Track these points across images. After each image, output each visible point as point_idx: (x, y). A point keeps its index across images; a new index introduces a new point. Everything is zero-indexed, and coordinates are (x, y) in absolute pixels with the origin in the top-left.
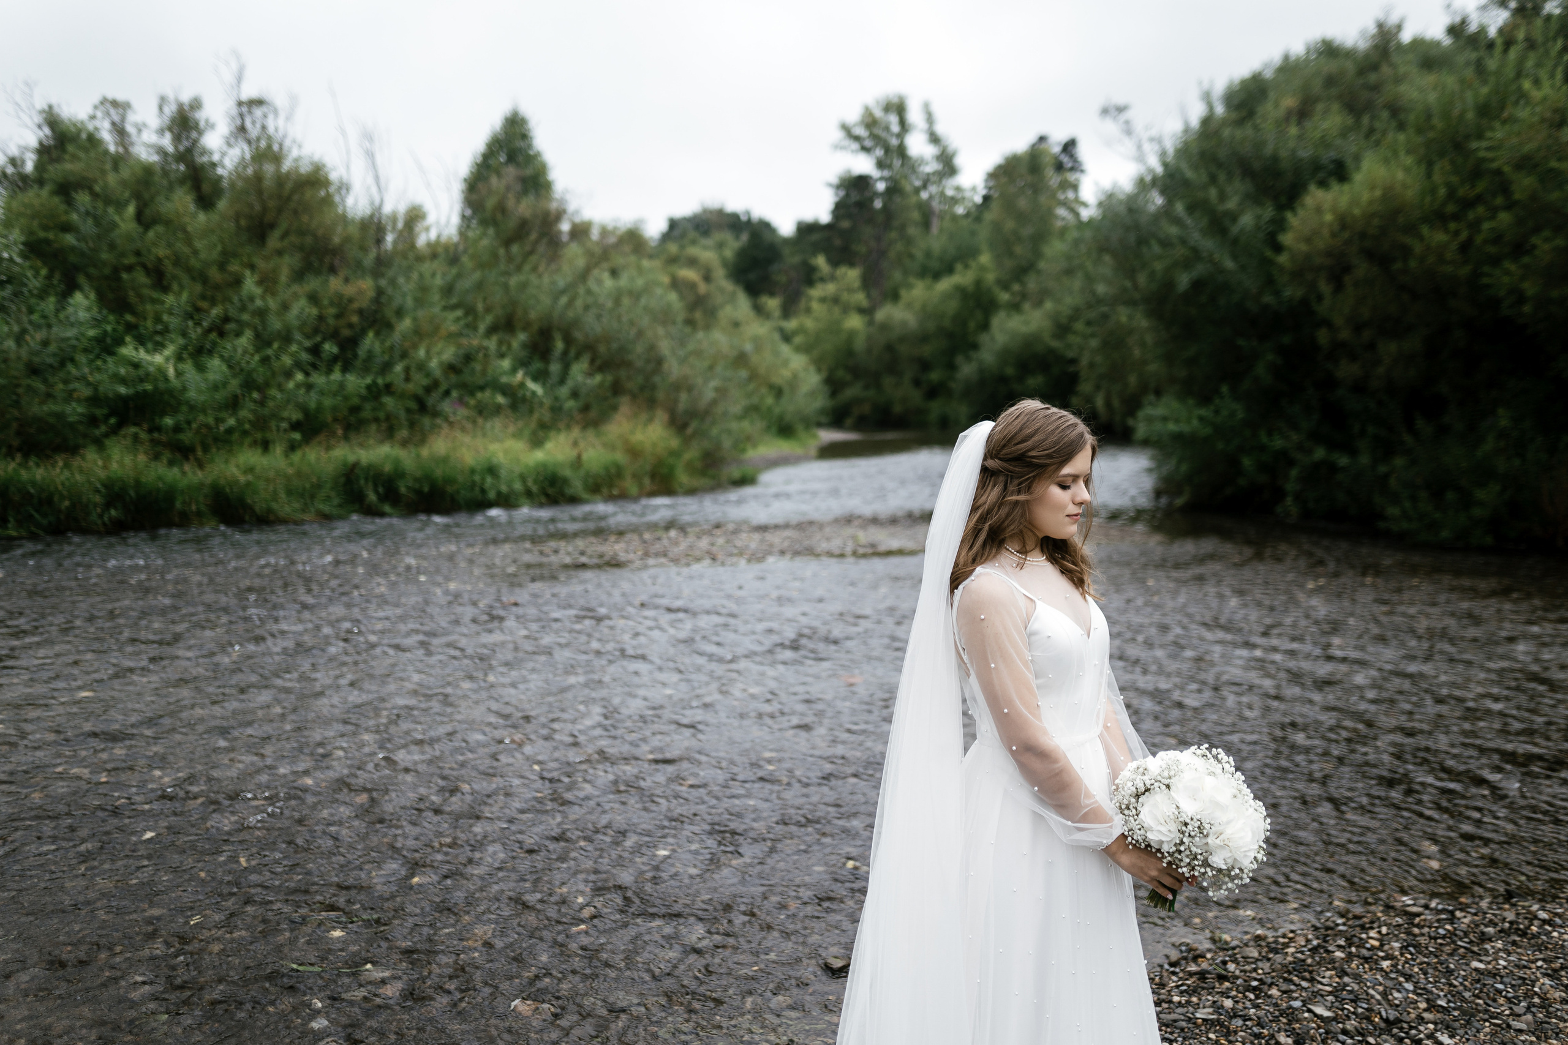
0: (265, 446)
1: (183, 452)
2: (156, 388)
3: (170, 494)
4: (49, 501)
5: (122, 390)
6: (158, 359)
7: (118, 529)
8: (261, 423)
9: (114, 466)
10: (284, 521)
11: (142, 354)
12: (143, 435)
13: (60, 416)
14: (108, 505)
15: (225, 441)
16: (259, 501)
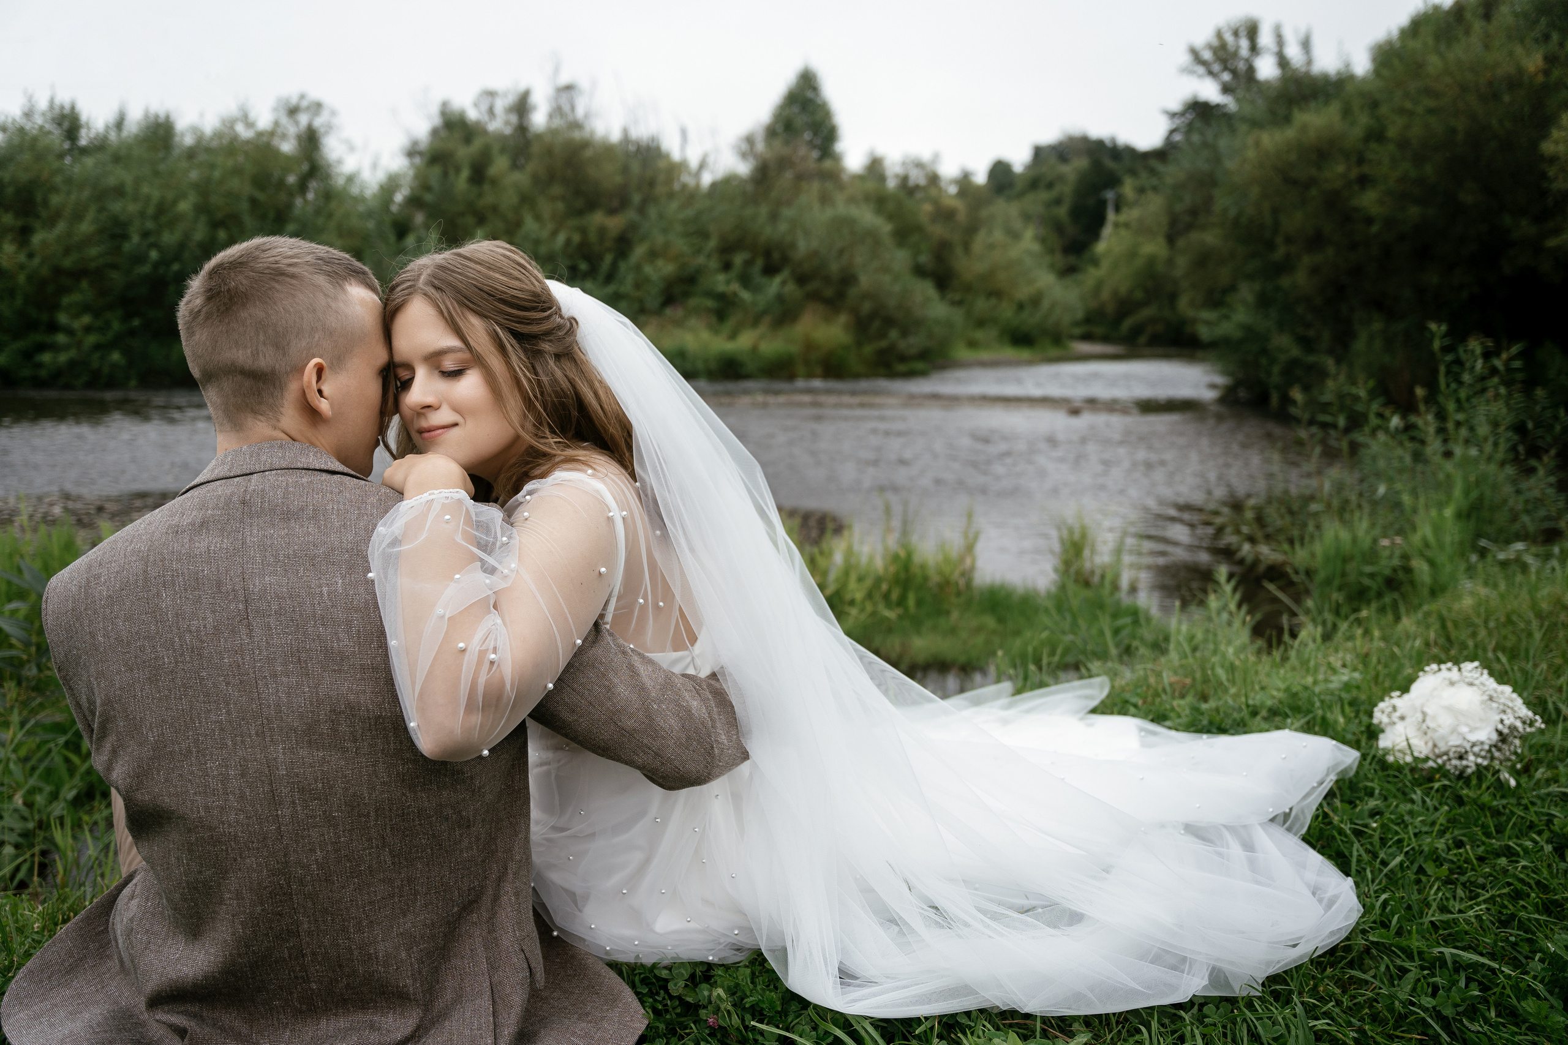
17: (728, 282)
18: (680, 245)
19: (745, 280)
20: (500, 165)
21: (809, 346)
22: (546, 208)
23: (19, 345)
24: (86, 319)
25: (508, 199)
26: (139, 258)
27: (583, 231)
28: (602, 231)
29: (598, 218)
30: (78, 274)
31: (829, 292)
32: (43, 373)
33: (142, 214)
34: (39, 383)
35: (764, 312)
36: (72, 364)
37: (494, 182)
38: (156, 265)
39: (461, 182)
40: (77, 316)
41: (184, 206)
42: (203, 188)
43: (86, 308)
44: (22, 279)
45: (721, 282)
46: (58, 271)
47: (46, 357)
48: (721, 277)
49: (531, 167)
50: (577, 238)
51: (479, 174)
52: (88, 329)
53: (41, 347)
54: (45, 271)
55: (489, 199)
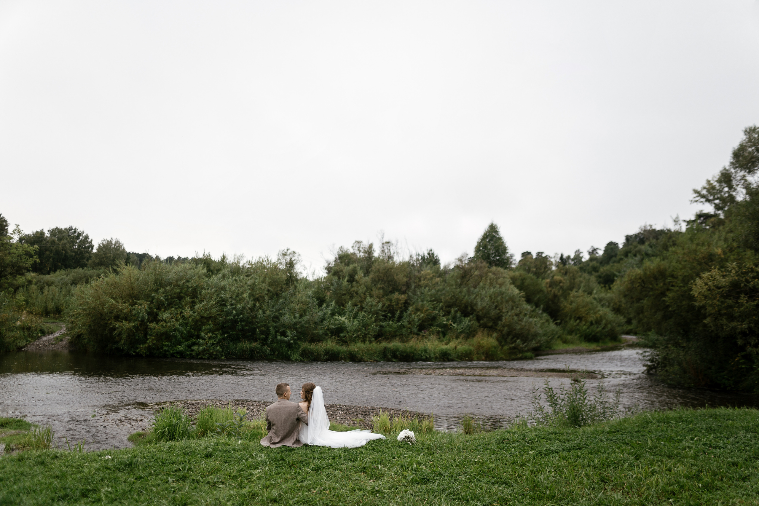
0: (364, 341)
1: (345, 342)
2: (341, 326)
3: (339, 353)
4: (313, 354)
5: (334, 327)
6: (343, 319)
7: (326, 361)
8: (365, 336)
9: (328, 346)
10: (365, 361)
11: (340, 318)
12: (336, 338)
13: (318, 333)
14: (326, 355)
15: (354, 341)
16: (359, 356)
17: (448, 320)
18: (427, 305)
19: (454, 319)
20: (360, 274)
21: (480, 346)
22: (375, 292)
23: (188, 343)
24: (210, 334)
25: (361, 289)
26: (229, 313)
27: (391, 300)
28: (398, 300)
29: (396, 295)
30: (209, 318)
31: (490, 324)
32: (194, 353)
33: (231, 298)
34: (192, 357)
35: (461, 333)
36: (204, 350)
37: (357, 282)
38: (234, 316)
39: (345, 282)
40: (206, 334)
41: (245, 295)
42: (252, 287)
43: (210, 331)
44: (190, 320)
45: (444, 320)
46: (202, 317)
47: (195, 348)
48: (444, 319)
49: (371, 276)
50: (387, 303)
51: (352, 279)
52: (210, 338)
53: (194, 344)
54: (198, 318)
55: (355, 289)
